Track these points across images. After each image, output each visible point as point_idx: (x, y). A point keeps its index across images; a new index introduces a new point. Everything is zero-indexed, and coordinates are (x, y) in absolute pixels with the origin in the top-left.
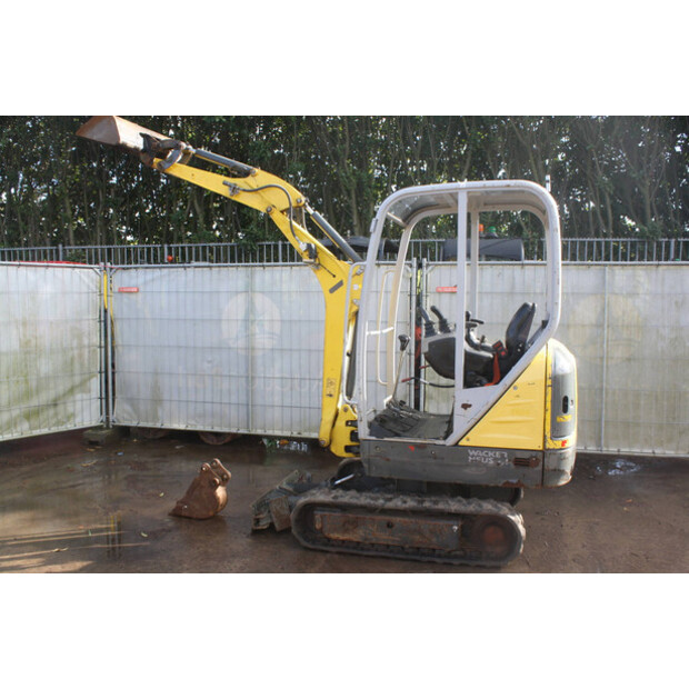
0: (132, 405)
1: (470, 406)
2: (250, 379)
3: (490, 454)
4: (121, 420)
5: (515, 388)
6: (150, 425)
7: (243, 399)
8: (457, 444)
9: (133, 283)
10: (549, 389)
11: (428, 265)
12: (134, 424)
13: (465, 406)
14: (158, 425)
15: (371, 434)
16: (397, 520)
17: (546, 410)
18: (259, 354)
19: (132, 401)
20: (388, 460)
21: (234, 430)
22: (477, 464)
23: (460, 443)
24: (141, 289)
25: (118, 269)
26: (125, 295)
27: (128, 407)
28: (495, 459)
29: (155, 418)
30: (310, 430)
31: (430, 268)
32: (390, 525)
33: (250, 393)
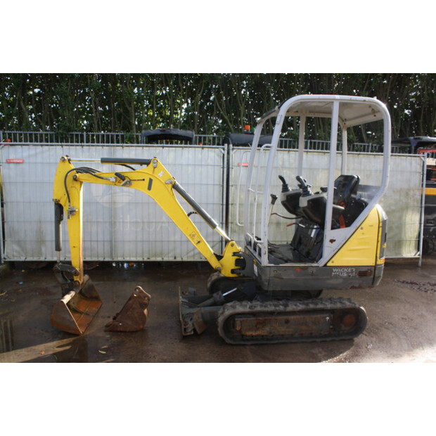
0: (20, 246)
1: (335, 241)
2: (113, 224)
3: (346, 270)
4: (12, 257)
5: (362, 229)
6: (35, 259)
7: (107, 238)
8: (325, 265)
9: (19, 156)
10: (381, 229)
11: (233, 149)
12: (23, 259)
13: (332, 241)
14: (42, 259)
15: (270, 263)
16: (292, 318)
17: (378, 241)
18: (119, 206)
19: (19, 242)
20: (282, 279)
21: (101, 259)
22: (337, 277)
23: (328, 265)
24: (26, 161)
25: (5, 145)
26: (12, 166)
27: (16, 247)
28: (348, 273)
29: (40, 253)
30: (156, 256)
31: (235, 150)
32: (287, 322)
33: (113, 233)
